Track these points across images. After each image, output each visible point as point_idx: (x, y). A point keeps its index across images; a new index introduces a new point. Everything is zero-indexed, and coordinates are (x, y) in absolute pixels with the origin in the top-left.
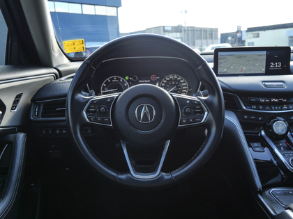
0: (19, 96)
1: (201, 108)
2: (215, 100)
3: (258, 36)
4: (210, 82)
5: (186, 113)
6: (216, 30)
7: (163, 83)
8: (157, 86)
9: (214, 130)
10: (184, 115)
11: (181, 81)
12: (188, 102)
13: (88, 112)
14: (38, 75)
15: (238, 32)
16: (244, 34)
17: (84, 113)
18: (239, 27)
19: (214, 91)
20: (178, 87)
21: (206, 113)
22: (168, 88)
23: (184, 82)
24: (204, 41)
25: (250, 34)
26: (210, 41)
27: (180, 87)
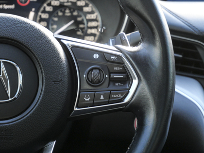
1: (125, 71)
2: (155, 53)
4: (146, 14)
5: (91, 82)
7: (44, 12)
8: (30, 20)
9: (151, 118)
10: (87, 86)
11: (86, 9)
12: (96, 56)
19: (153, 34)
20: (77, 23)
21: (135, 82)
22: (55, 23)
23: (92, 12)
27: (82, 22)
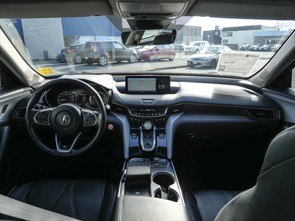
0: (7, 106)
3: (231, 35)
5: (86, 120)
6: (200, 28)
13: (36, 118)
14: (19, 93)
15: (216, 31)
16: (221, 32)
17: (35, 119)
18: (217, 27)
24: (190, 37)
25: (226, 33)
26: (194, 37)
